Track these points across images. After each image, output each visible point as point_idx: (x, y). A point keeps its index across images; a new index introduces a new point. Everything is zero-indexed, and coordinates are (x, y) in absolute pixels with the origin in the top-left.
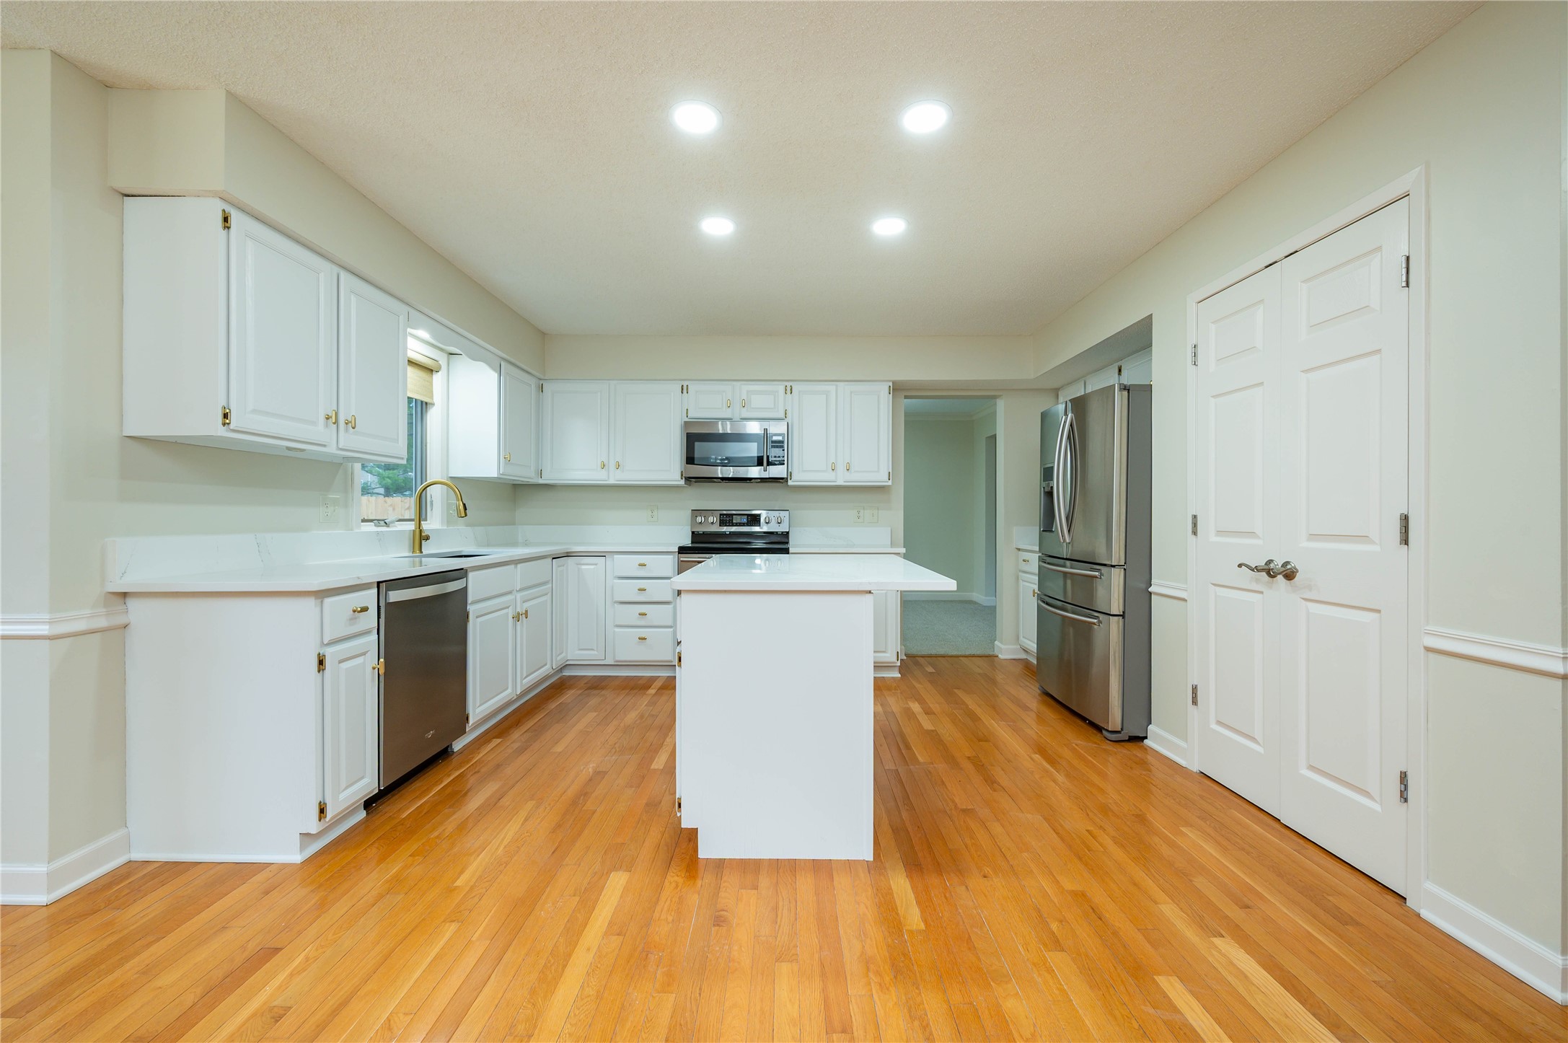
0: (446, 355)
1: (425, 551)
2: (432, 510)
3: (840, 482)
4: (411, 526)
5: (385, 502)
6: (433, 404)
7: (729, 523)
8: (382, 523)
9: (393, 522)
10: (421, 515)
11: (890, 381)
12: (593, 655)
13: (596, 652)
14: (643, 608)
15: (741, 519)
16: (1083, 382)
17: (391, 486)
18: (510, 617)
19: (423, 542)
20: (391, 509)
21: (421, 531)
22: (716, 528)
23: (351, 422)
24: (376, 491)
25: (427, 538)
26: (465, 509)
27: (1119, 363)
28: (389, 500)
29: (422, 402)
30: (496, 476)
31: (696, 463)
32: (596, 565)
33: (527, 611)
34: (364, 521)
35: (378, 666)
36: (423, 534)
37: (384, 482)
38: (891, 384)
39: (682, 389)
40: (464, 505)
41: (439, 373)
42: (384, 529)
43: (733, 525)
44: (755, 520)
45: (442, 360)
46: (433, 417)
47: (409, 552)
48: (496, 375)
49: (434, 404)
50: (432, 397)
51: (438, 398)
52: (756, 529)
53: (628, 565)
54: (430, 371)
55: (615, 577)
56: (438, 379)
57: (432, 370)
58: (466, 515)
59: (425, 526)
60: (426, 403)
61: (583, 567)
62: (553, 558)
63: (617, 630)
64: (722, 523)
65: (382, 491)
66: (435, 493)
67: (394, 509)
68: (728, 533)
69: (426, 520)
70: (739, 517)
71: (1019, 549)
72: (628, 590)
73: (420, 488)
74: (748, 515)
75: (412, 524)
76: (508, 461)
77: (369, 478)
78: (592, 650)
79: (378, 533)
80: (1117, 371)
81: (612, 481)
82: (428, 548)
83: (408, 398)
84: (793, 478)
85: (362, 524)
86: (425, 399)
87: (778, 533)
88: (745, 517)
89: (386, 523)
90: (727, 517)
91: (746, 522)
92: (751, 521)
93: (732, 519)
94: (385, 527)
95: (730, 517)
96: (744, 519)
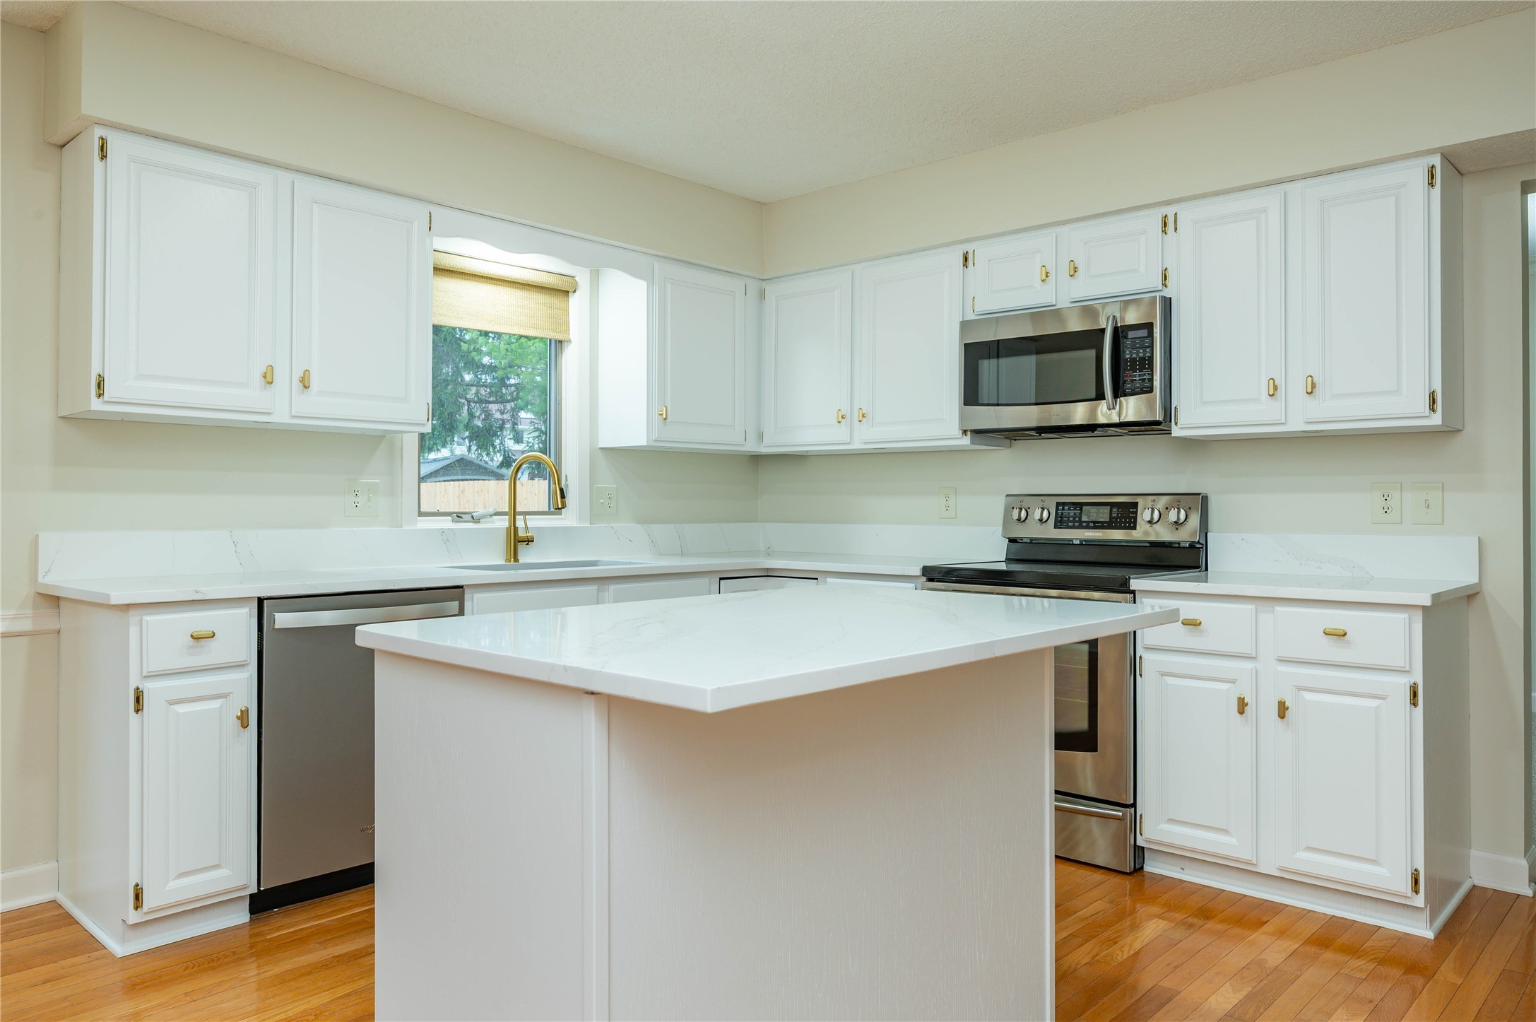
1: (522, 560)
3: (1296, 426)
4: (503, 523)
7: (1074, 521)
8: (466, 517)
9: (484, 516)
15: (1098, 513)
19: (520, 545)
21: (516, 531)
22: (1051, 532)
25: (529, 541)
26: (563, 496)
29: (553, 341)
30: (645, 444)
31: (987, 400)
34: (427, 514)
36: (519, 535)
38: (1436, 160)
39: (965, 260)
41: (577, 293)
42: (469, 526)
43: (1081, 527)
44: (1126, 515)
45: (581, 274)
46: (571, 360)
47: (503, 560)
49: (570, 341)
50: (567, 331)
51: (576, 328)
52: (1117, 535)
54: (563, 293)
56: (577, 303)
57: (568, 292)
60: (559, 341)
62: (721, 579)
64: (1060, 523)
68: (1078, 542)
70: (1093, 509)
74: (1113, 505)
76: (664, 418)
79: (454, 531)
81: (856, 444)
82: (528, 555)
84: (1181, 421)
85: (419, 518)
86: (559, 337)
87: (1182, 545)
88: (1107, 509)
89: (472, 517)
90: (1069, 509)
91: (1108, 520)
92: (1118, 517)
93: (1081, 514)
94: (472, 524)
95: (1075, 509)
96: (1104, 514)
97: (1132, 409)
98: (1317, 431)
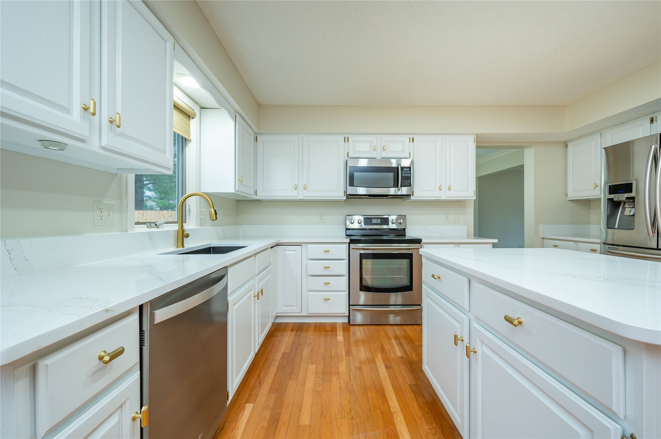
0: (199, 108)
1: (186, 246)
2: (190, 215)
3: (444, 198)
4: (176, 227)
5: (160, 213)
6: (190, 141)
7: (369, 223)
8: (153, 225)
9: (161, 224)
10: (182, 220)
11: (474, 134)
12: (294, 310)
13: (295, 308)
14: (327, 279)
15: (377, 221)
16: (600, 134)
17: (163, 207)
18: (253, 295)
19: (185, 239)
20: (162, 216)
21: (183, 231)
22: (362, 226)
23: (115, 121)
24: (156, 209)
25: (187, 236)
26: (216, 214)
27: (652, 116)
28: (162, 212)
29: (182, 137)
30: (233, 192)
31: (354, 185)
32: (296, 251)
33: (262, 290)
34: (137, 223)
35: (140, 416)
36: (185, 233)
37: (159, 205)
38: (475, 136)
39: (345, 140)
40: (215, 211)
41: (195, 119)
42: (155, 230)
43: (372, 225)
44: (385, 221)
45: (197, 110)
46: (190, 150)
47: (174, 247)
48: (233, 123)
50: (189, 135)
51: (193, 136)
52: (385, 227)
53: (317, 251)
54: (188, 116)
55: (308, 259)
56: (193, 123)
57: (190, 117)
58: (216, 219)
59: (186, 227)
60: (185, 139)
61: (287, 252)
62: (271, 248)
63: (310, 293)
64: (365, 223)
65: (159, 209)
66: (192, 203)
67: (164, 217)
69: (186, 223)
70: (375, 220)
71: (543, 238)
72: (318, 267)
73: (181, 200)
74: (381, 218)
75: (176, 225)
76: (241, 182)
77: (153, 204)
78: (294, 306)
79: (149, 233)
80: (649, 121)
81: (301, 197)
82: (188, 243)
83: (174, 132)
84: (414, 196)
85: (136, 226)
86: (185, 136)
87: (399, 229)
88: (380, 220)
89: (156, 224)
90: (368, 220)
91: (380, 223)
92: (383, 222)
93: (372, 221)
94: (156, 228)
95: (370, 220)
96: (379, 221)
97: (404, 191)
98: (438, 200)
